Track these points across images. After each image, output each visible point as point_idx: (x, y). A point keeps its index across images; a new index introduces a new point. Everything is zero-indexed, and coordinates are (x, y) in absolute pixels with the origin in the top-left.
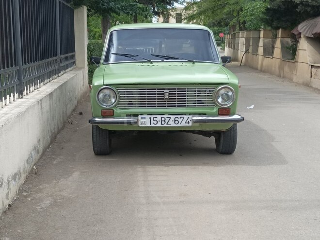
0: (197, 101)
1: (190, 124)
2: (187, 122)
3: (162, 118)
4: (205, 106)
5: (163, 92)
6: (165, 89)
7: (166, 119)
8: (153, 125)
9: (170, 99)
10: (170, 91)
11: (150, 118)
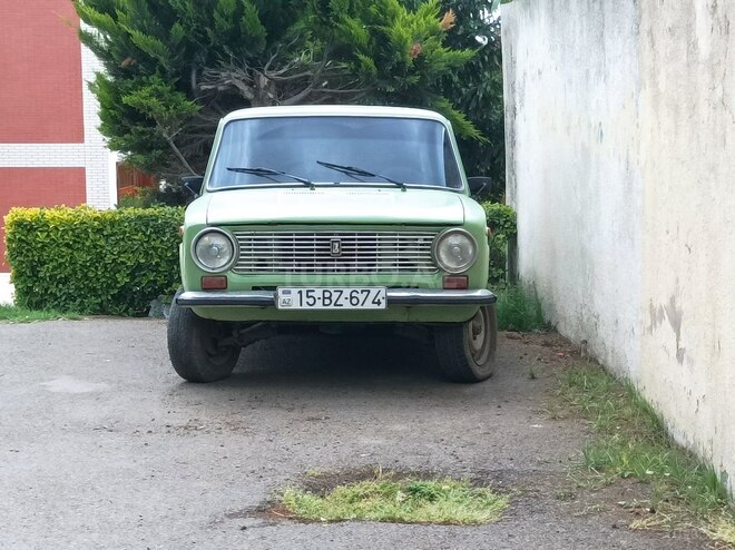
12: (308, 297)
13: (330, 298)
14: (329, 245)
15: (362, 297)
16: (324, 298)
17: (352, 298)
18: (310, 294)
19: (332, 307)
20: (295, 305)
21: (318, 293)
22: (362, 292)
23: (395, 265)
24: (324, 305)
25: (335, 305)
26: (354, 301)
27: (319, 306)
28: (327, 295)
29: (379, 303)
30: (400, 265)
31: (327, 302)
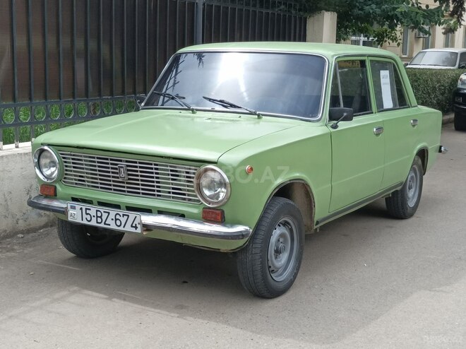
0: (173, 188)
1: (139, 230)
2: (134, 225)
3: (97, 211)
4: (184, 199)
5: (116, 165)
6: (121, 161)
7: (103, 214)
8: (85, 222)
9: (129, 179)
10: (128, 166)
11: (81, 209)
12: (87, 214)
13: (101, 217)
14: (116, 169)
15: (123, 220)
16: (97, 217)
17: (116, 220)
18: (88, 212)
19: (102, 225)
20: (79, 220)
21: (93, 212)
22: (124, 215)
23: (169, 193)
24: (97, 223)
25: (105, 224)
26: (118, 223)
27: (93, 223)
28: (99, 214)
29: (136, 228)
30: (173, 193)
31: (99, 220)
